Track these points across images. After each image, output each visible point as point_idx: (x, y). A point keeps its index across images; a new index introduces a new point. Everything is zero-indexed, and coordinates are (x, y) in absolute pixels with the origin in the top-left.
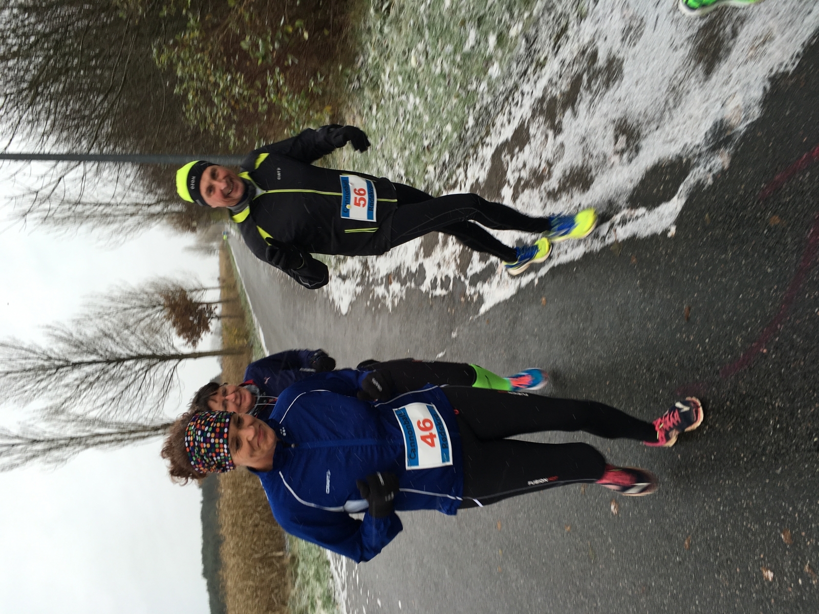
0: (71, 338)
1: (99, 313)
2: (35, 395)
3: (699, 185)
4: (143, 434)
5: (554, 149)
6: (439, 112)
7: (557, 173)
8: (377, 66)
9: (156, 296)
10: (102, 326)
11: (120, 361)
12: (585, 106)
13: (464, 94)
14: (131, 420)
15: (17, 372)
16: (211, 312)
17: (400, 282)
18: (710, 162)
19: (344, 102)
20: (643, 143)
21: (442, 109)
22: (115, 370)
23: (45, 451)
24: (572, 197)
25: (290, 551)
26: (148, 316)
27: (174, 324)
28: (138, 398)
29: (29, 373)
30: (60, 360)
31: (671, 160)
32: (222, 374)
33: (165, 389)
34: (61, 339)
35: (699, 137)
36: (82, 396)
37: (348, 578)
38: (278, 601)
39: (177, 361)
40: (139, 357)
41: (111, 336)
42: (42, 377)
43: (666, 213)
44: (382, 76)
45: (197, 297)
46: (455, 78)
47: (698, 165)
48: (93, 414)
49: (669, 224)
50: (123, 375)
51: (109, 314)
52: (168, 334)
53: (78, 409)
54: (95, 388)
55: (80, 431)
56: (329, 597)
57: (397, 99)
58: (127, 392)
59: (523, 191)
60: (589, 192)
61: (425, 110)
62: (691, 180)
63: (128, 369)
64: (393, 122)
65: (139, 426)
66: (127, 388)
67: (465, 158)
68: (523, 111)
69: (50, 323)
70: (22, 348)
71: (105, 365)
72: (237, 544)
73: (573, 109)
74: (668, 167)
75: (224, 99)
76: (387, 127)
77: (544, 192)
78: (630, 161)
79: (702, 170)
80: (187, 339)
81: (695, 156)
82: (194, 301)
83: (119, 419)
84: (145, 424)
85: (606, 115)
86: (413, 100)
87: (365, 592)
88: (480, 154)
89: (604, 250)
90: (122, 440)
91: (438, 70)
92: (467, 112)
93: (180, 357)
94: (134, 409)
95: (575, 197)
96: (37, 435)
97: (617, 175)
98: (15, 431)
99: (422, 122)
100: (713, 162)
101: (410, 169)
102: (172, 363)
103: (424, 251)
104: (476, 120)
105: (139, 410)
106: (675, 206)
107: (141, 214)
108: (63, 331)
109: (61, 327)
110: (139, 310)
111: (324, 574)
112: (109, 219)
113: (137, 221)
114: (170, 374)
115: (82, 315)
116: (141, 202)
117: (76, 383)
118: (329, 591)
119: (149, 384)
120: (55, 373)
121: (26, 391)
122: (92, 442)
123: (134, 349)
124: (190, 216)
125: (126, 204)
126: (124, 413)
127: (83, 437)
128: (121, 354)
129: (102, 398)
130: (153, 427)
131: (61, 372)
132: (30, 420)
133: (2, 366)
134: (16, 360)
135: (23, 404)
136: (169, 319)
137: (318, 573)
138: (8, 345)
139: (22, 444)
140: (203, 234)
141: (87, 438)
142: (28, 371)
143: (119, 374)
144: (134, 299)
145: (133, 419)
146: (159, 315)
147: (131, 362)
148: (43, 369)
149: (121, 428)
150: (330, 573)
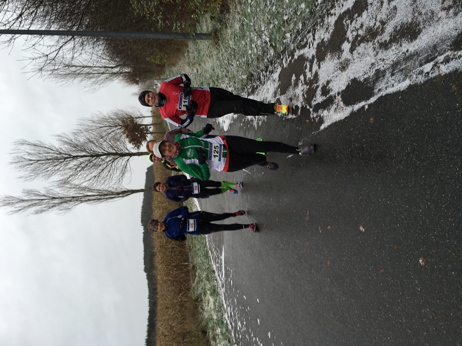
0: (71, 142)
1: (87, 129)
2: (53, 173)
4: (112, 196)
5: (388, 12)
7: (389, 29)
9: (118, 120)
10: (88, 136)
11: (98, 156)
14: (104, 189)
15: (43, 160)
16: (147, 130)
22: (96, 161)
23: (59, 204)
24: (401, 45)
25: (192, 262)
26: (113, 131)
27: (127, 136)
28: (108, 177)
29: (49, 161)
30: (66, 154)
33: (123, 172)
34: (66, 143)
36: (79, 175)
37: (226, 281)
38: (185, 288)
39: (129, 157)
40: (109, 154)
41: (93, 142)
42: (57, 163)
45: (140, 121)
48: (84, 185)
50: (100, 164)
51: (91, 130)
52: (124, 141)
53: (76, 181)
54: (85, 170)
55: (78, 193)
56: (214, 290)
58: (102, 173)
59: (359, 45)
60: (416, 41)
63: (103, 160)
64: (262, 6)
65: (109, 192)
66: (102, 171)
67: (314, 26)
69: (60, 134)
70: (46, 147)
71: (90, 158)
72: (163, 257)
77: (376, 43)
80: (134, 145)
82: (138, 123)
83: (98, 188)
84: (112, 191)
87: (236, 290)
88: (326, 22)
89: (426, 82)
90: (100, 199)
93: (131, 155)
94: (106, 183)
95: (404, 45)
96: (54, 194)
97: (443, 26)
98: (43, 192)
101: (273, 36)
102: (127, 158)
103: (280, 91)
105: (109, 183)
107: (108, 73)
108: (67, 138)
109: (66, 136)
110: (108, 128)
111: (212, 277)
112: (90, 75)
113: (106, 77)
114: (125, 164)
115: (77, 130)
116: (107, 65)
117: (75, 167)
118: (214, 287)
119: (114, 169)
120: (64, 161)
121: (48, 171)
122: (84, 200)
123: (106, 149)
124: (135, 75)
125: (99, 67)
126: (101, 184)
127: (79, 197)
128: (99, 152)
129: (89, 176)
130: (117, 193)
131: (67, 161)
132: (51, 186)
133: (35, 157)
134: (42, 153)
135: (47, 178)
136: (124, 133)
137: (208, 276)
138: (38, 146)
139: (47, 199)
140: (143, 86)
141: (81, 197)
142: (48, 160)
143: (98, 163)
144: (105, 122)
145: (106, 188)
146: (119, 131)
147: (105, 157)
148: (57, 159)
149: (100, 193)
150: (215, 277)
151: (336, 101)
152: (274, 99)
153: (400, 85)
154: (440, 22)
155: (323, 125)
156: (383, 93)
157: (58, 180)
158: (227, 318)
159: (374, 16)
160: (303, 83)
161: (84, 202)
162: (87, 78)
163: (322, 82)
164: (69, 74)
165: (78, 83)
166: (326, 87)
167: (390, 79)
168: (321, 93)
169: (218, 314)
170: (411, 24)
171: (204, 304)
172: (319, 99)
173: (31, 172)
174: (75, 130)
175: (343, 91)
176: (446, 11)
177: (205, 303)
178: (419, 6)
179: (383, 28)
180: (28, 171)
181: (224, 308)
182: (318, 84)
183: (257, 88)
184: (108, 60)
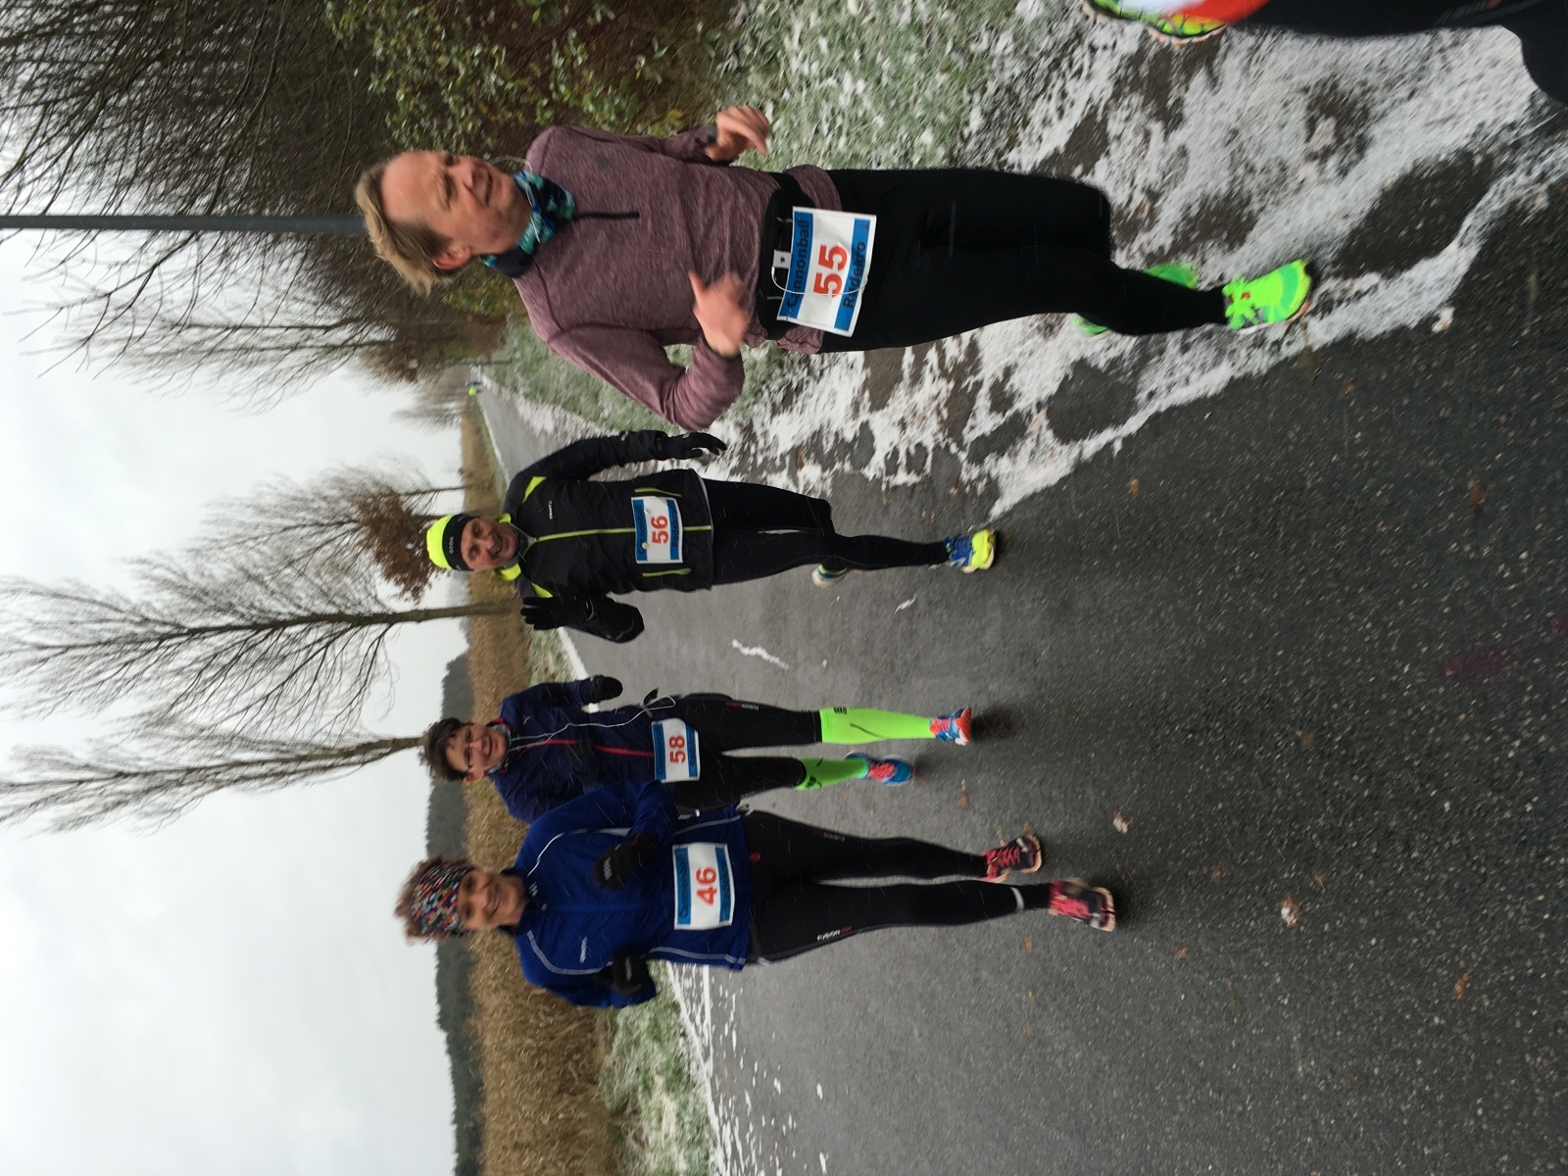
0: (184, 583)
1: (237, 536)
2: (119, 689)
3: (1514, 212)
4: (323, 763)
5: (1164, 162)
6: (907, 105)
7: (1170, 212)
8: (775, 22)
9: (344, 504)
10: (242, 560)
11: (277, 625)
12: (1238, 60)
13: (961, 64)
14: (299, 737)
15: (86, 646)
17: (821, 463)
18: (1542, 160)
19: (709, 101)
20: (1376, 131)
21: (912, 98)
22: (268, 643)
23: (138, 795)
24: (1203, 262)
26: (327, 542)
27: (378, 557)
28: (312, 697)
29: (106, 649)
30: (165, 624)
31: (1446, 162)
32: (470, 652)
33: (363, 679)
34: (166, 584)
35: (1514, 107)
36: (209, 692)
37: (715, 1035)
38: (579, 1075)
39: (384, 626)
40: (314, 619)
41: (260, 579)
42: (132, 655)
43: (1430, 280)
44: (786, 41)
45: (421, 504)
46: (942, 32)
47: (1511, 167)
48: (229, 726)
49: (1438, 302)
50: (282, 652)
52: (366, 575)
53: (200, 716)
54: (232, 676)
55: (204, 756)
56: (678, 1072)
57: (816, 86)
58: (290, 684)
60: (1243, 249)
61: (875, 104)
62: (1492, 202)
63: (294, 641)
64: (807, 135)
65: (316, 748)
66: (290, 677)
68: (1093, 85)
69: (144, 555)
70: (94, 602)
71: (249, 633)
72: (502, 968)
73: (1210, 72)
74: (1434, 179)
75: (468, 100)
76: (795, 146)
77: (1138, 255)
78: (1343, 172)
79: (1522, 179)
80: (403, 586)
81: (1503, 149)
82: (414, 512)
83: (276, 735)
84: (327, 744)
85: (1287, 77)
86: (851, 85)
87: (749, 1063)
89: (1275, 369)
90: (283, 774)
91: (906, 17)
92: (967, 99)
93: (392, 619)
94: (305, 717)
95: (1211, 260)
96: (123, 762)
97: (1310, 207)
98: (83, 756)
99: (869, 131)
100: (1549, 160)
102: (375, 630)
103: (869, 399)
104: (987, 115)
105: (314, 718)
106: (1452, 262)
107: (311, 347)
108: (169, 569)
109: (166, 562)
110: (313, 530)
111: (669, 1028)
112: (251, 356)
113: (304, 360)
114: (371, 651)
115: (205, 539)
116: (310, 322)
117: (196, 666)
118: (677, 1059)
119: (333, 670)
120: (156, 648)
121: (103, 682)
122: (227, 777)
123: (303, 603)
124: (404, 349)
125: (281, 327)
126: (287, 724)
127: (210, 768)
128: (280, 614)
129: (245, 696)
130: (341, 750)
131: (169, 647)
132: (112, 736)
133: (59, 634)
134: (82, 623)
135: (97, 706)
136: (368, 547)
137: (656, 1025)
138: (66, 597)
139: (98, 780)
140: (430, 385)
141: (218, 770)
142: (105, 644)
143: (276, 651)
144: (302, 510)
145: (305, 735)
146: (349, 540)
147: (299, 628)
148: (133, 642)
149: (282, 752)
150: (681, 1027)
151: (1033, 428)
152: (851, 423)
153: (1206, 377)
154: (1303, 193)
155: (998, 502)
156: (1161, 404)
157: (139, 711)
158: (720, 1163)
159: (1128, 173)
160: (937, 372)
161: (229, 785)
162: (242, 365)
163: (989, 371)
164: (178, 352)
165: (211, 381)
166: (1003, 388)
167: (1179, 360)
168: (989, 404)
169: (690, 1156)
170: (1228, 199)
171: (645, 1125)
172: (984, 422)
173: (42, 686)
174: (197, 539)
175: (1050, 398)
176: (1317, 162)
177: (650, 1120)
178: (1248, 146)
179: (1152, 210)
180: (31, 684)
181: (711, 1131)
182: (979, 377)
183: (799, 389)
184: (315, 304)
